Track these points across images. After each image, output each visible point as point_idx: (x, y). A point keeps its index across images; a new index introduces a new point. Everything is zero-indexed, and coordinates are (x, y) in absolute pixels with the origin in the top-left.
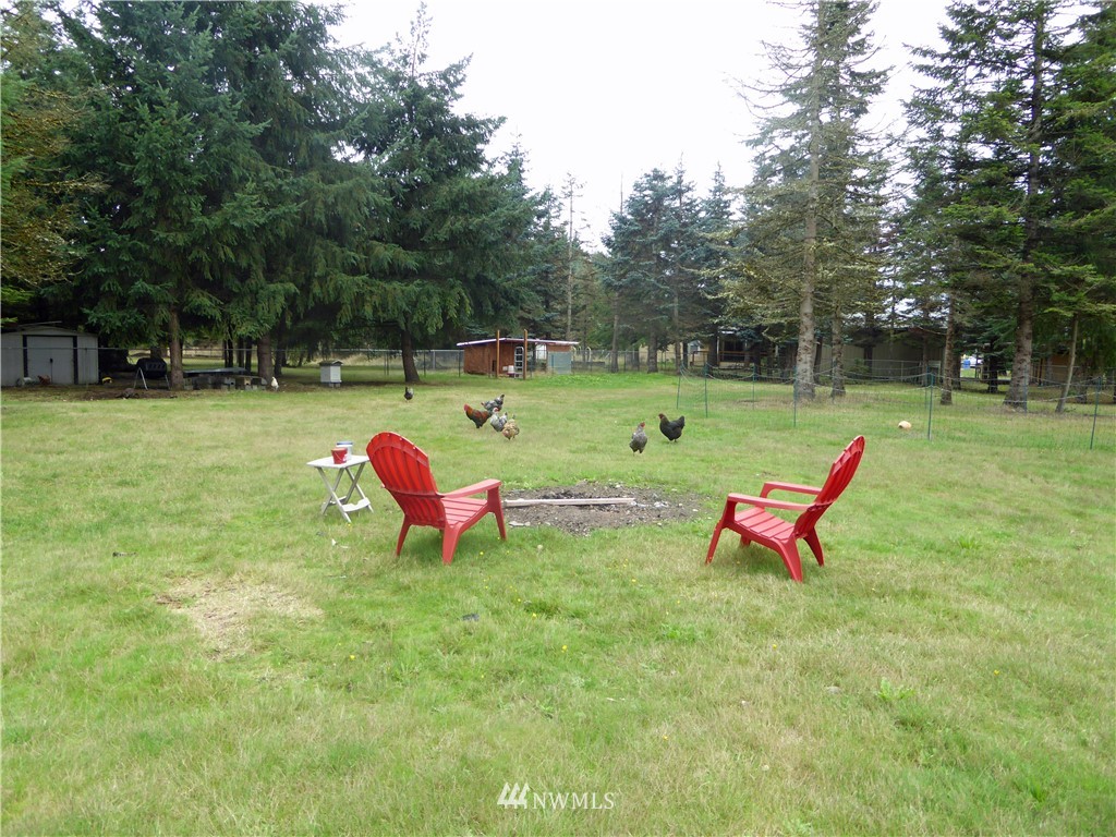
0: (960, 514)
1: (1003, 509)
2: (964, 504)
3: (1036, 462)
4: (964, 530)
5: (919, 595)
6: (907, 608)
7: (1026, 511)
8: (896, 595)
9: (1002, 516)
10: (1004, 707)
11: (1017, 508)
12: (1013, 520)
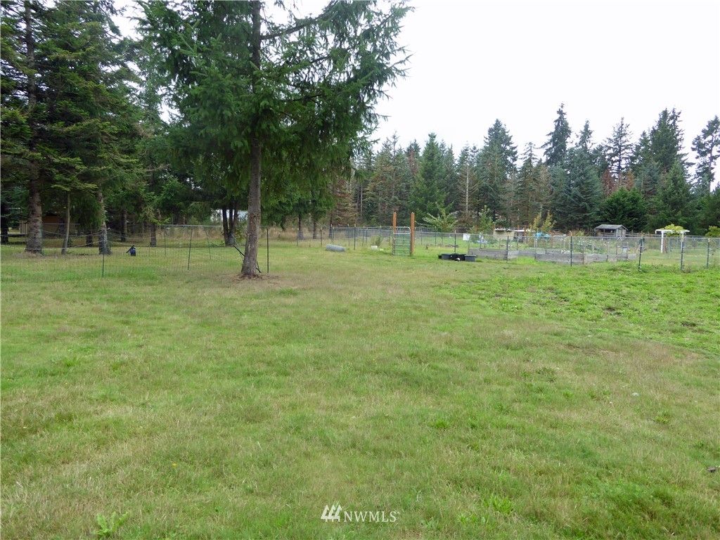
0: (48, 339)
1: (77, 329)
2: (47, 330)
3: (75, 291)
4: (58, 352)
5: (66, 418)
6: (63, 435)
7: (92, 327)
8: (47, 426)
9: (80, 334)
10: (189, 490)
11: (86, 326)
12: (88, 336)
